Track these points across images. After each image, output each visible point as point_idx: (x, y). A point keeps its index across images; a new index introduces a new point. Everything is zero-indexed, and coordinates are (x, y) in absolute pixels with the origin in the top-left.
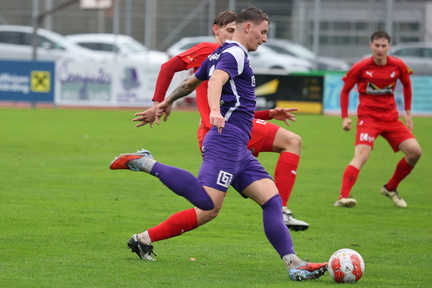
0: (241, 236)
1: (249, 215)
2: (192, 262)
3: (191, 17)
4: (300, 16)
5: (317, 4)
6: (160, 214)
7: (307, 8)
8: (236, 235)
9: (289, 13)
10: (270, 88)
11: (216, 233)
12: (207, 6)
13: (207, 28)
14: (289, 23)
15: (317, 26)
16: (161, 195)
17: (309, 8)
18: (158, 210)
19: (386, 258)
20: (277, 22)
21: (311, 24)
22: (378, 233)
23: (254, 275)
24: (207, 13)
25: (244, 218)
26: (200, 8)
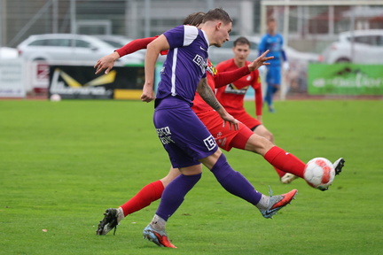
0: (88, 209)
1: (93, 190)
2: (44, 233)
3: (37, 16)
4: (133, 14)
5: (148, 3)
6: (15, 191)
7: (139, 7)
8: (83, 208)
9: (122, 12)
10: (109, 78)
11: (64, 207)
12: (51, 7)
13: (51, 26)
14: (124, 20)
15: (148, 23)
16: (15, 175)
17: (140, 8)
18: (12, 188)
19: (213, 225)
20: (113, 20)
21: (143, 22)
22: (206, 203)
23: (99, 243)
24: (51, 13)
25: (88, 193)
26: (45, 9)
